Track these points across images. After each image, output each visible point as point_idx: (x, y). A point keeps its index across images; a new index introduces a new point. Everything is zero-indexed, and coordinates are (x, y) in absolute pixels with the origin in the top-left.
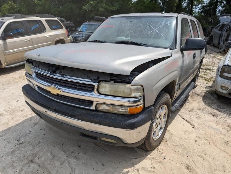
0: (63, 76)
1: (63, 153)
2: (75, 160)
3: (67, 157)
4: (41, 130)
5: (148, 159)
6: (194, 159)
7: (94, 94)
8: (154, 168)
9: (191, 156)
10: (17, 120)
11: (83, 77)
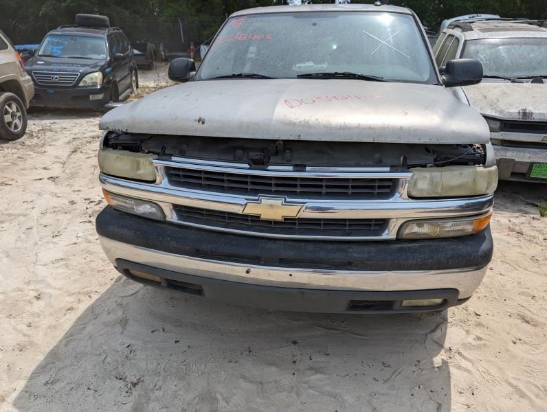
0: (300, 167)
1: (273, 369)
2: (319, 376)
3: (294, 374)
4: (152, 332)
5: (453, 325)
6: (519, 303)
7: (401, 200)
8: (479, 339)
9: (511, 299)
10: (53, 327)
11: (362, 163)
